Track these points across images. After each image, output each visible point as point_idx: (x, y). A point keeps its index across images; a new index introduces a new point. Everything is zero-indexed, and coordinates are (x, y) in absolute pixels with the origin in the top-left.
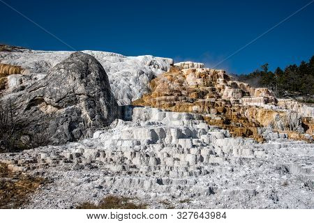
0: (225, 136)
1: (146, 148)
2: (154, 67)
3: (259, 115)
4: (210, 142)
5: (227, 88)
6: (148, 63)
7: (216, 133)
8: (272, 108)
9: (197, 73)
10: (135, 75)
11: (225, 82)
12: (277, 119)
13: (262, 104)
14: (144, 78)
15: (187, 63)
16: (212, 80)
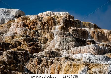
16: (43, 29)
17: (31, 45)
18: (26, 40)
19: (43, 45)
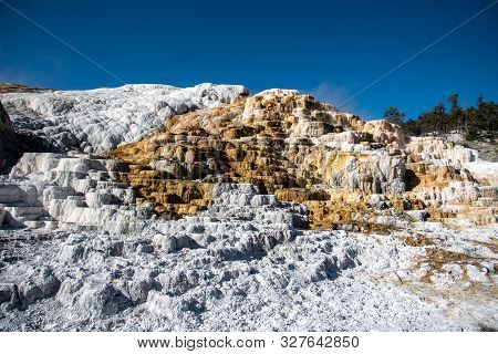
2: (210, 99)
5: (301, 121)
6: (200, 93)
11: (307, 112)
16: (283, 111)
17: (275, 130)
18: (269, 124)
19: (287, 130)
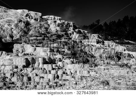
0: (73, 63)
1: (21, 70)
2: (29, 18)
3: (93, 50)
4: (64, 66)
5: (75, 33)
6: (25, 15)
7: (68, 61)
8: (101, 46)
9: (57, 23)
10: (16, 22)
11: (74, 29)
12: (103, 53)
13: (95, 44)
14: (22, 25)
15: (51, 16)
19: (71, 37)
